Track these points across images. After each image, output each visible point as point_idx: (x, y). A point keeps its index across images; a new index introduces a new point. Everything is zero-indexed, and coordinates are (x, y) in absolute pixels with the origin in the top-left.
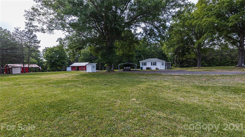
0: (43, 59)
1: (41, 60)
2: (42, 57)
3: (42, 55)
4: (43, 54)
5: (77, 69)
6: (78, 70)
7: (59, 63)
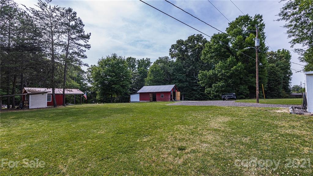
0: (87, 83)
1: (84, 85)
2: (87, 80)
3: (87, 78)
4: (87, 76)
5: (152, 99)
6: (154, 100)
7: (117, 86)
